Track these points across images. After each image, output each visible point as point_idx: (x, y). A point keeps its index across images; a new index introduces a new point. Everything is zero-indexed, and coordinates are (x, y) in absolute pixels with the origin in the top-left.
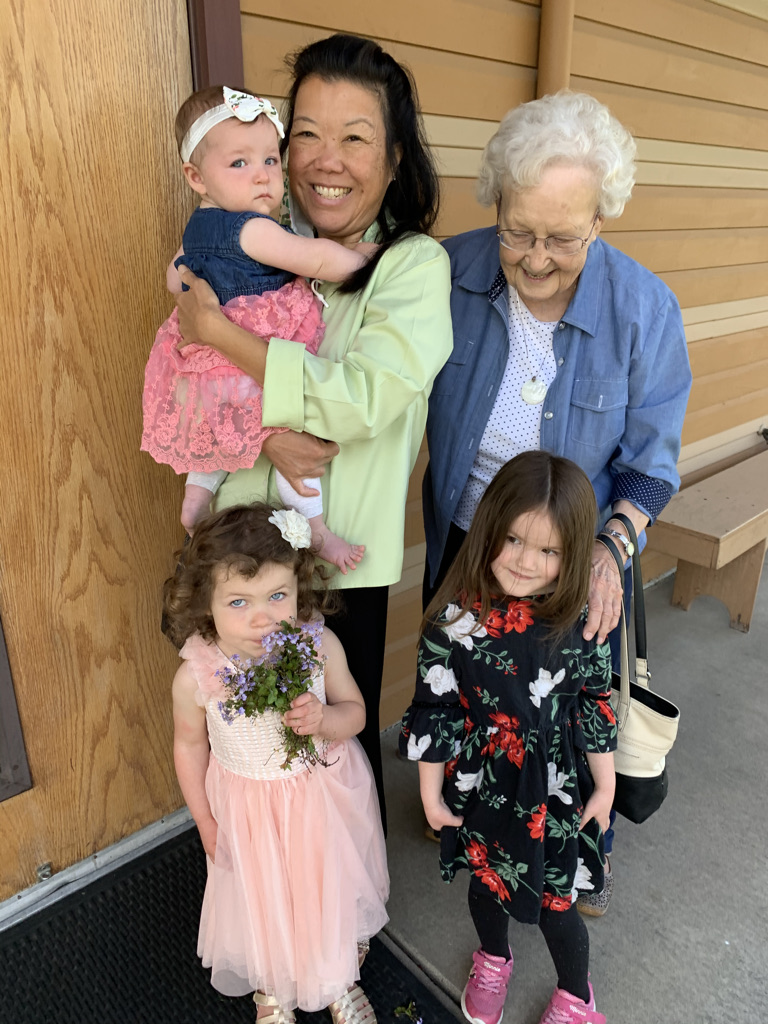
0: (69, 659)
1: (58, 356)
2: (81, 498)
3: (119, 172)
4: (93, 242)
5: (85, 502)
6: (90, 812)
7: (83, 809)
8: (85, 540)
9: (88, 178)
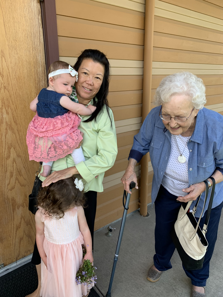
0: (9, 207)
1: (7, 126)
2: (13, 163)
3: (24, 78)
4: (17, 96)
5: (14, 164)
6: (15, 249)
7: (13, 248)
8: (14, 174)
9: (15, 80)
